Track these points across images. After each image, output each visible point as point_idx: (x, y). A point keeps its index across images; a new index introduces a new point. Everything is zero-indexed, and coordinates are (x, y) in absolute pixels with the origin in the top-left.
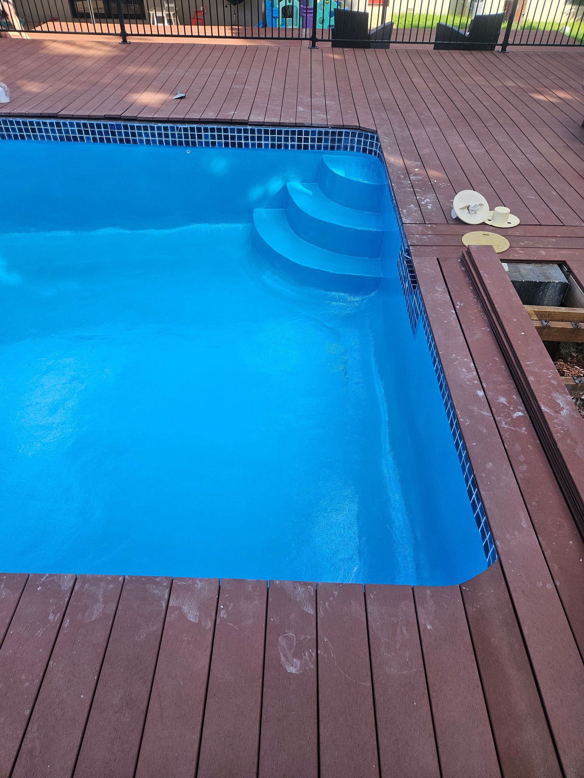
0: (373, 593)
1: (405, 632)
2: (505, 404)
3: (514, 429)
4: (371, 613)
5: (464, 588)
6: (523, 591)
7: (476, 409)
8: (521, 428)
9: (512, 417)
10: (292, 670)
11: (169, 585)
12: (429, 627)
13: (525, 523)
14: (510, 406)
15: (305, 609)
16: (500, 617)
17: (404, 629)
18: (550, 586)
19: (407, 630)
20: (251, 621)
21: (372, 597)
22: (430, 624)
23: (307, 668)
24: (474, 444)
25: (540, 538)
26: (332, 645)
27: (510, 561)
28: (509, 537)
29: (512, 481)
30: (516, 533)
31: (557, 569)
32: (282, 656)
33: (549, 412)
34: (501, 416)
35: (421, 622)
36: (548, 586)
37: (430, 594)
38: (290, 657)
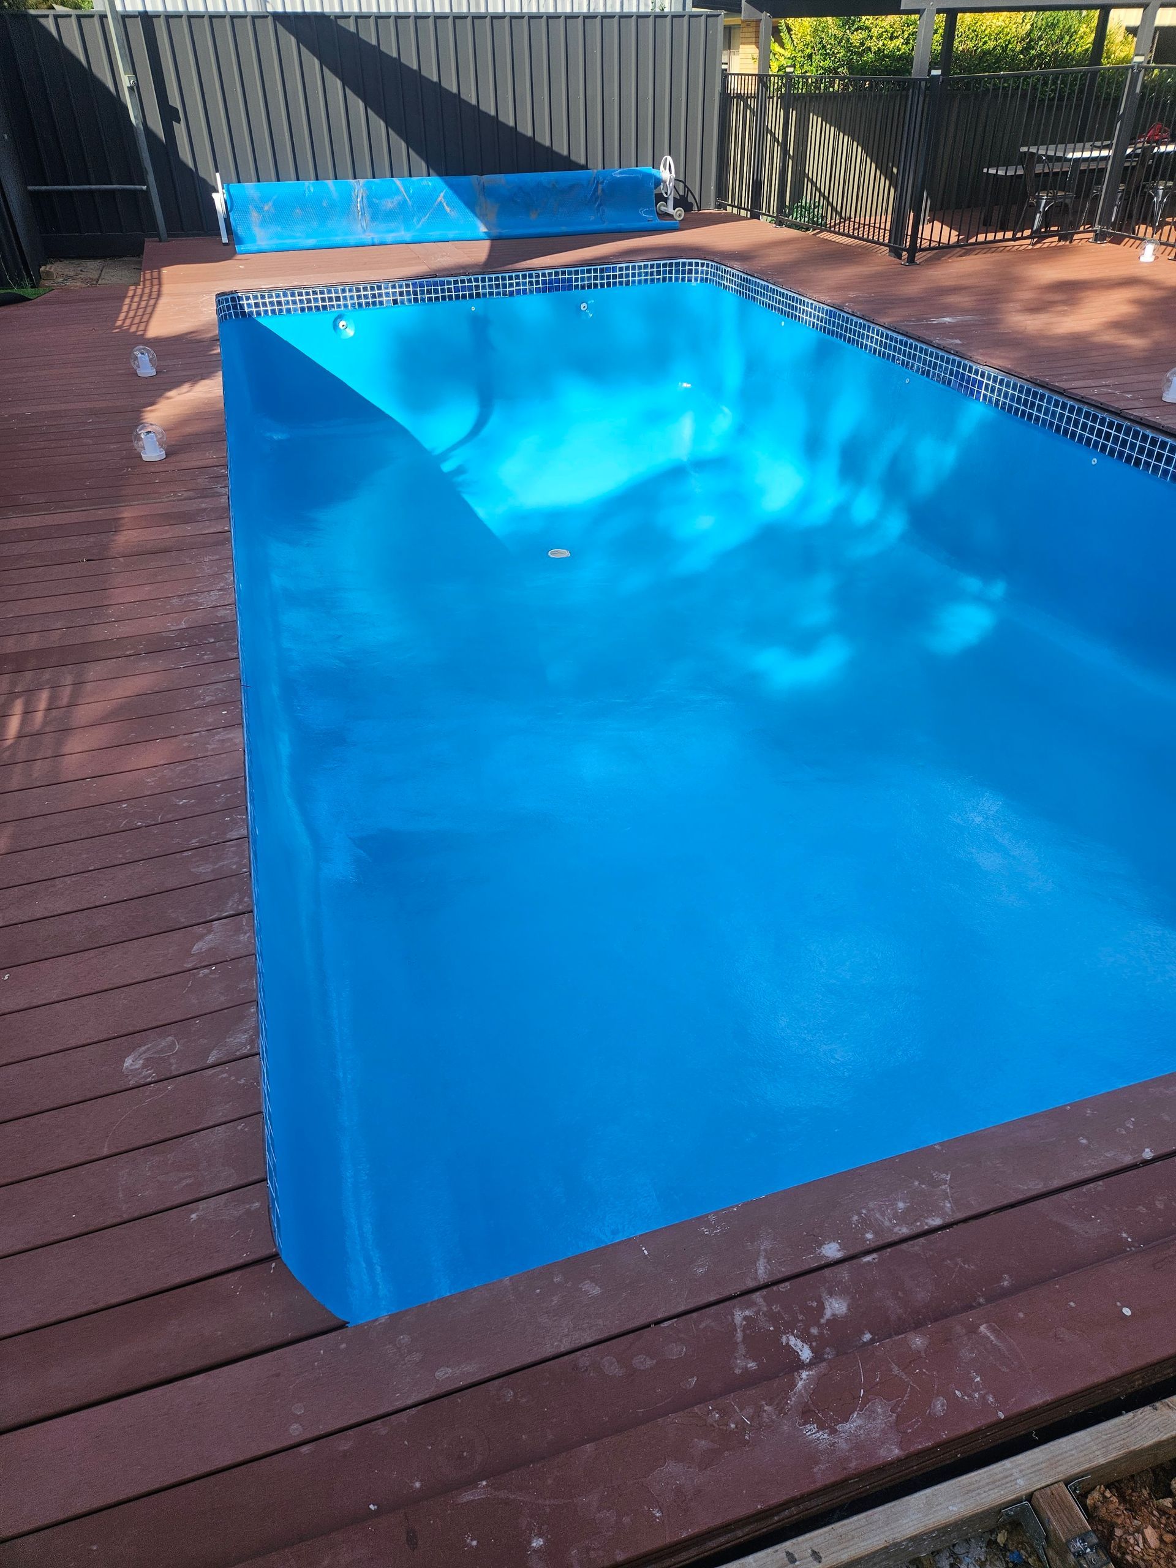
0: (245, 1127)
1: (185, 1182)
2: (822, 1315)
3: (739, 1340)
4: (212, 1132)
5: (273, 1265)
6: (278, 1375)
7: (766, 1245)
8: (751, 1355)
9: (778, 1333)
10: (128, 1062)
11: (240, 912)
12: (194, 1216)
13: (446, 1375)
14: (820, 1326)
15: (214, 1052)
16: (219, 1333)
17: (189, 1181)
18: (296, 1431)
19: (187, 1185)
20: (195, 1001)
21: (239, 1128)
22: (199, 1218)
23: (130, 1077)
24: (645, 1251)
25: (414, 1411)
26: (162, 1097)
27: (343, 1346)
28: (402, 1342)
29: (561, 1341)
30: (417, 1357)
31: (341, 1449)
32: (146, 1047)
33: (797, 1389)
34: (769, 1305)
35: (202, 1205)
36: (295, 1426)
37: (252, 1209)
38: (144, 1056)
